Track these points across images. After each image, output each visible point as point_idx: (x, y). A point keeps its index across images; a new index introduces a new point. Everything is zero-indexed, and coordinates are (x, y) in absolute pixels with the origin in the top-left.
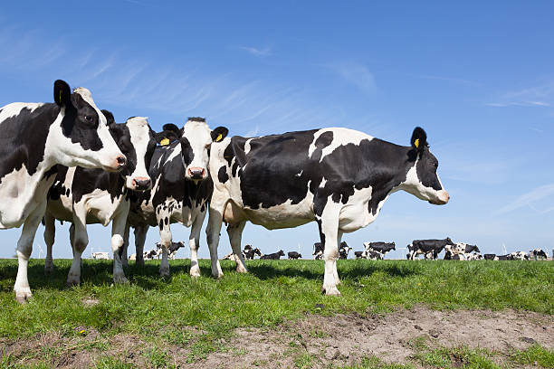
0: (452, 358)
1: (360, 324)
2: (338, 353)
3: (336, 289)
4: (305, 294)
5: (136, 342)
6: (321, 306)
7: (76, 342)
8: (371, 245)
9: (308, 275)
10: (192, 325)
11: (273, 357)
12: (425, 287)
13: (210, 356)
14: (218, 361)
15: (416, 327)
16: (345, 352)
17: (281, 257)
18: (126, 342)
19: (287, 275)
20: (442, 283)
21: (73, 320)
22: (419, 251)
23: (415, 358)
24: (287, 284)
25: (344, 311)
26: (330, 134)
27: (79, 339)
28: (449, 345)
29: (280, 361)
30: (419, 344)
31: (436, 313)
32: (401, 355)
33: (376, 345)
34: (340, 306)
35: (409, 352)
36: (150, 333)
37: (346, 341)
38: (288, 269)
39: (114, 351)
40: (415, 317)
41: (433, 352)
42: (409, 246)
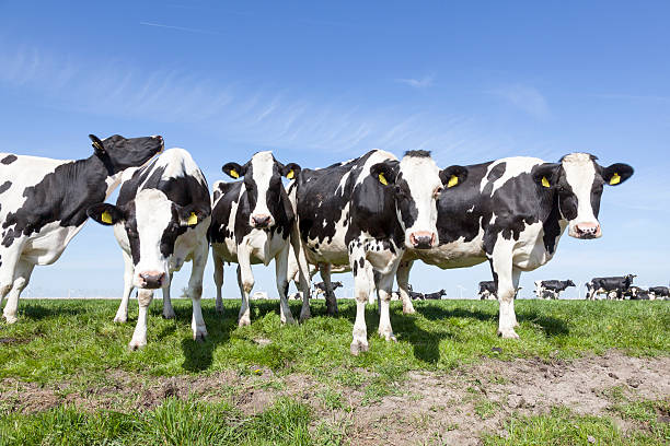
0: (658, 412)
1: (545, 370)
2: (523, 401)
3: (513, 331)
4: (479, 336)
5: (310, 382)
6: (498, 349)
7: (251, 381)
8: (543, 284)
9: (481, 316)
10: (364, 367)
11: (451, 403)
12: (618, 331)
13: (385, 400)
14: (394, 405)
15: (611, 375)
16: (530, 400)
17: (443, 297)
18: (299, 383)
19: (457, 316)
20: (637, 326)
21: (248, 359)
22: (601, 290)
23: (613, 410)
24: (458, 326)
25: (525, 356)
26: (503, 165)
27: (255, 378)
28: (653, 397)
29: (459, 407)
30: (616, 394)
31: (633, 360)
32: (596, 406)
33: (565, 394)
34: (520, 351)
35: (604, 403)
36: (323, 374)
37: (531, 389)
38: (457, 310)
39: (289, 391)
40: (608, 364)
41: (634, 404)
42: (587, 285)
